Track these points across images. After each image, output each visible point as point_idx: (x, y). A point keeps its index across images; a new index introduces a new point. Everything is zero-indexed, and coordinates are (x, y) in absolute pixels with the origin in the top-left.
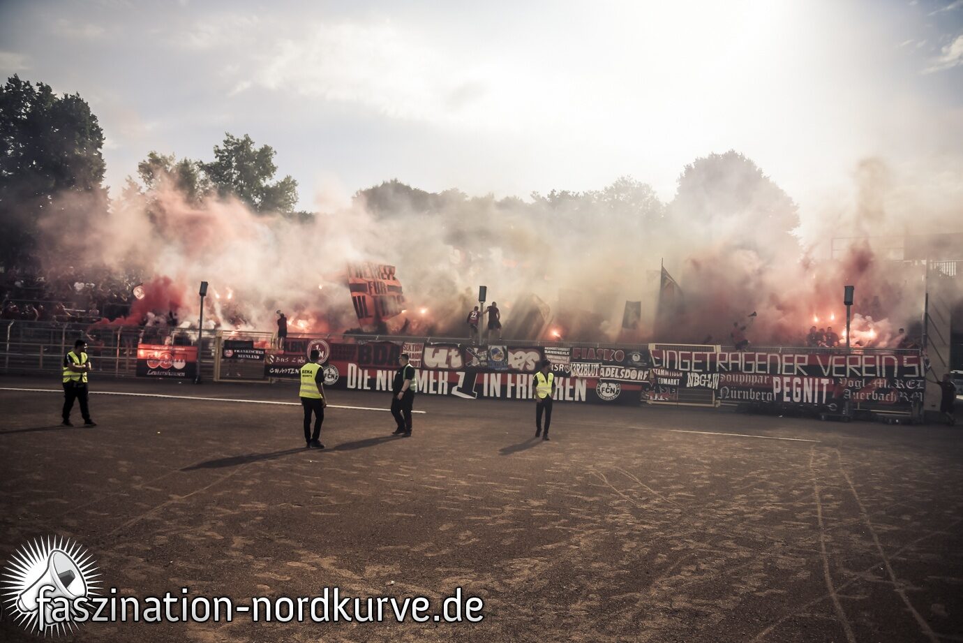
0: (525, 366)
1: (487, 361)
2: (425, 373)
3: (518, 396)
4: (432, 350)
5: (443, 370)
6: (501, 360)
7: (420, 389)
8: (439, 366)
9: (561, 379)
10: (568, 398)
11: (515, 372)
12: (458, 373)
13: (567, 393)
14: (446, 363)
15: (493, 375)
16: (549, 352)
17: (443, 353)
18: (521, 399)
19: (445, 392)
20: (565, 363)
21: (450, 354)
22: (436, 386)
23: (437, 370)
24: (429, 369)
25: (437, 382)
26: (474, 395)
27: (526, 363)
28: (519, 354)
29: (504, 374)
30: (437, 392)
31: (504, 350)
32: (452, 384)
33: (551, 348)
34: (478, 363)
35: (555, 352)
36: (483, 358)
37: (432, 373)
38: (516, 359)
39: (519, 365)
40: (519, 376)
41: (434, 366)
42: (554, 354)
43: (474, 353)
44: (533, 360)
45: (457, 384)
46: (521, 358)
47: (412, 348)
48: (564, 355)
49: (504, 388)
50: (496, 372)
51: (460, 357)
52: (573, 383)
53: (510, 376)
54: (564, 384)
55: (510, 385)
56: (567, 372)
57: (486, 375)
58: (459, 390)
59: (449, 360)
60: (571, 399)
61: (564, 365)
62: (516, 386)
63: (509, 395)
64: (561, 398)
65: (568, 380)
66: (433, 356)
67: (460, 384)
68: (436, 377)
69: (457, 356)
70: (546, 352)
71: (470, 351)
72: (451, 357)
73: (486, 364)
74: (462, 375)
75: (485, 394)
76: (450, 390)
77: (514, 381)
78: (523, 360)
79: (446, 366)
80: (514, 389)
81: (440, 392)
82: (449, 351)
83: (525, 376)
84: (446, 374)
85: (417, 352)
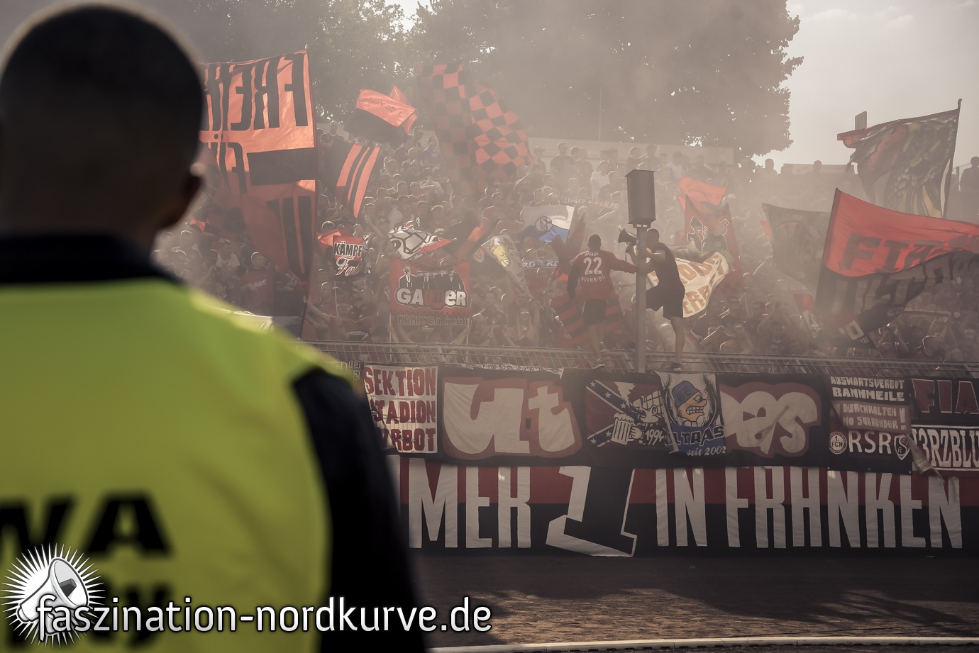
0: (776, 442)
1: (660, 425)
2: (448, 477)
3: (762, 541)
4: (470, 390)
5: (513, 462)
6: (701, 421)
7: (433, 537)
8: (500, 448)
9: (887, 478)
10: (910, 541)
11: (745, 460)
12: (565, 471)
13: (908, 524)
14: (522, 438)
15: (681, 476)
16: (846, 393)
17: (509, 400)
18: (771, 550)
19: (525, 539)
20: (895, 426)
21: (533, 403)
22: (488, 518)
23: (490, 462)
24: (461, 463)
25: (494, 506)
26: (624, 545)
27: (780, 431)
28: (757, 399)
29: (713, 467)
30: (496, 541)
31: (709, 387)
32: (543, 512)
33: (850, 382)
34: (638, 434)
35: (863, 394)
36: (650, 418)
37: (473, 475)
38: (747, 416)
39: (758, 436)
40: (759, 474)
41: (479, 448)
42: (860, 400)
43: (617, 401)
44: (798, 420)
45: (563, 509)
46: (762, 413)
47: (395, 382)
48: (888, 403)
49: (715, 512)
50: (689, 464)
51: (566, 414)
52: (920, 491)
53: (731, 476)
54: (895, 495)
55: (734, 503)
56: (902, 457)
57: (661, 476)
58: (571, 528)
59: (529, 427)
60: (920, 542)
61: (893, 434)
62: (752, 506)
63: (734, 541)
64: (890, 542)
65: (906, 482)
66: (474, 413)
67: (576, 510)
68: (489, 487)
69: (556, 411)
70: (836, 392)
71: (602, 391)
72: (537, 411)
73: (658, 436)
74: (580, 477)
75: (663, 539)
76: (539, 529)
77: (746, 489)
78: (768, 421)
79: (524, 448)
80: (747, 517)
81: (504, 538)
82: (530, 394)
83: (778, 472)
84: (524, 474)
85: (416, 397)
